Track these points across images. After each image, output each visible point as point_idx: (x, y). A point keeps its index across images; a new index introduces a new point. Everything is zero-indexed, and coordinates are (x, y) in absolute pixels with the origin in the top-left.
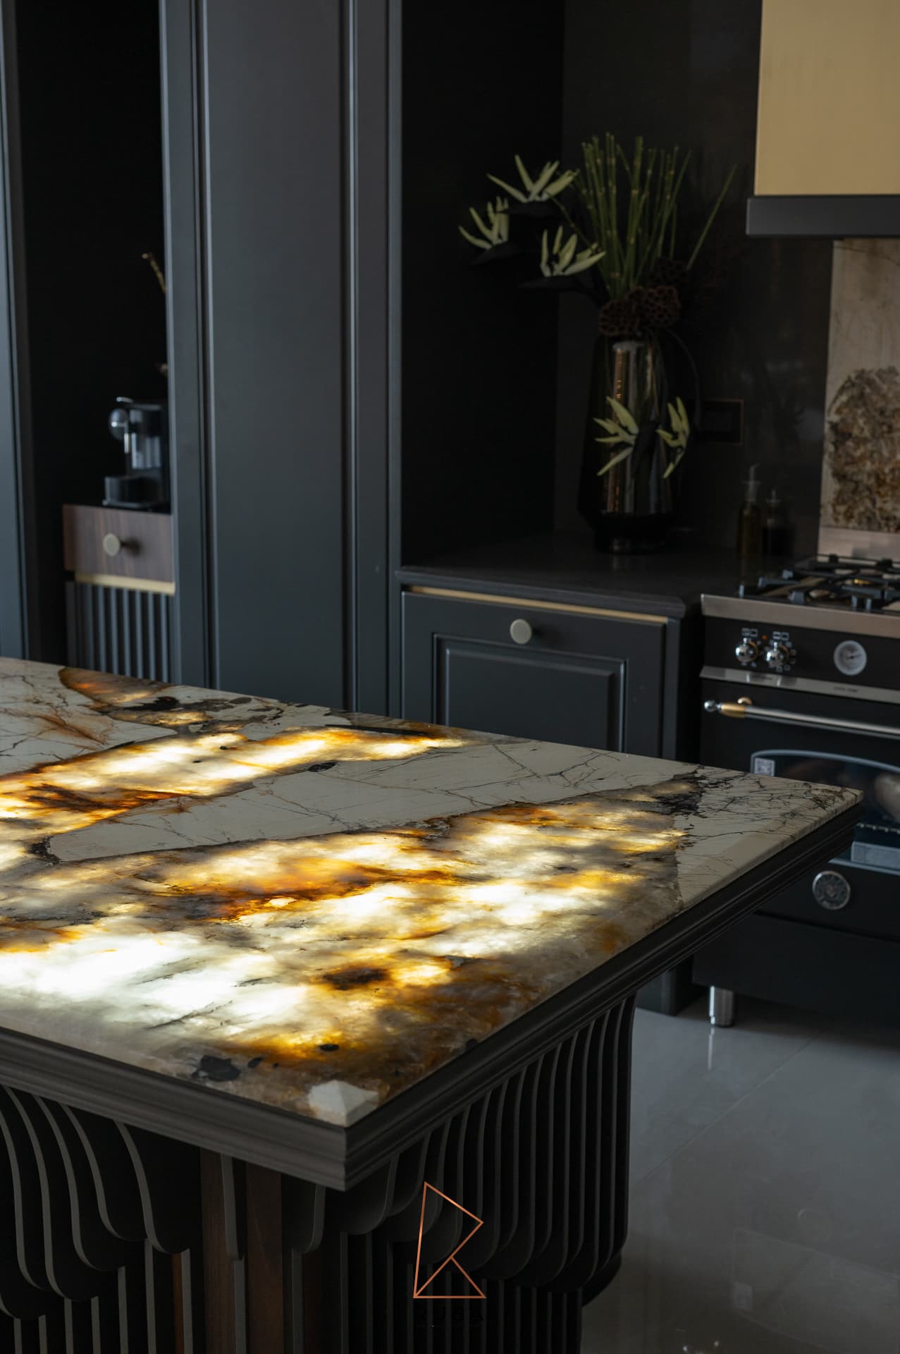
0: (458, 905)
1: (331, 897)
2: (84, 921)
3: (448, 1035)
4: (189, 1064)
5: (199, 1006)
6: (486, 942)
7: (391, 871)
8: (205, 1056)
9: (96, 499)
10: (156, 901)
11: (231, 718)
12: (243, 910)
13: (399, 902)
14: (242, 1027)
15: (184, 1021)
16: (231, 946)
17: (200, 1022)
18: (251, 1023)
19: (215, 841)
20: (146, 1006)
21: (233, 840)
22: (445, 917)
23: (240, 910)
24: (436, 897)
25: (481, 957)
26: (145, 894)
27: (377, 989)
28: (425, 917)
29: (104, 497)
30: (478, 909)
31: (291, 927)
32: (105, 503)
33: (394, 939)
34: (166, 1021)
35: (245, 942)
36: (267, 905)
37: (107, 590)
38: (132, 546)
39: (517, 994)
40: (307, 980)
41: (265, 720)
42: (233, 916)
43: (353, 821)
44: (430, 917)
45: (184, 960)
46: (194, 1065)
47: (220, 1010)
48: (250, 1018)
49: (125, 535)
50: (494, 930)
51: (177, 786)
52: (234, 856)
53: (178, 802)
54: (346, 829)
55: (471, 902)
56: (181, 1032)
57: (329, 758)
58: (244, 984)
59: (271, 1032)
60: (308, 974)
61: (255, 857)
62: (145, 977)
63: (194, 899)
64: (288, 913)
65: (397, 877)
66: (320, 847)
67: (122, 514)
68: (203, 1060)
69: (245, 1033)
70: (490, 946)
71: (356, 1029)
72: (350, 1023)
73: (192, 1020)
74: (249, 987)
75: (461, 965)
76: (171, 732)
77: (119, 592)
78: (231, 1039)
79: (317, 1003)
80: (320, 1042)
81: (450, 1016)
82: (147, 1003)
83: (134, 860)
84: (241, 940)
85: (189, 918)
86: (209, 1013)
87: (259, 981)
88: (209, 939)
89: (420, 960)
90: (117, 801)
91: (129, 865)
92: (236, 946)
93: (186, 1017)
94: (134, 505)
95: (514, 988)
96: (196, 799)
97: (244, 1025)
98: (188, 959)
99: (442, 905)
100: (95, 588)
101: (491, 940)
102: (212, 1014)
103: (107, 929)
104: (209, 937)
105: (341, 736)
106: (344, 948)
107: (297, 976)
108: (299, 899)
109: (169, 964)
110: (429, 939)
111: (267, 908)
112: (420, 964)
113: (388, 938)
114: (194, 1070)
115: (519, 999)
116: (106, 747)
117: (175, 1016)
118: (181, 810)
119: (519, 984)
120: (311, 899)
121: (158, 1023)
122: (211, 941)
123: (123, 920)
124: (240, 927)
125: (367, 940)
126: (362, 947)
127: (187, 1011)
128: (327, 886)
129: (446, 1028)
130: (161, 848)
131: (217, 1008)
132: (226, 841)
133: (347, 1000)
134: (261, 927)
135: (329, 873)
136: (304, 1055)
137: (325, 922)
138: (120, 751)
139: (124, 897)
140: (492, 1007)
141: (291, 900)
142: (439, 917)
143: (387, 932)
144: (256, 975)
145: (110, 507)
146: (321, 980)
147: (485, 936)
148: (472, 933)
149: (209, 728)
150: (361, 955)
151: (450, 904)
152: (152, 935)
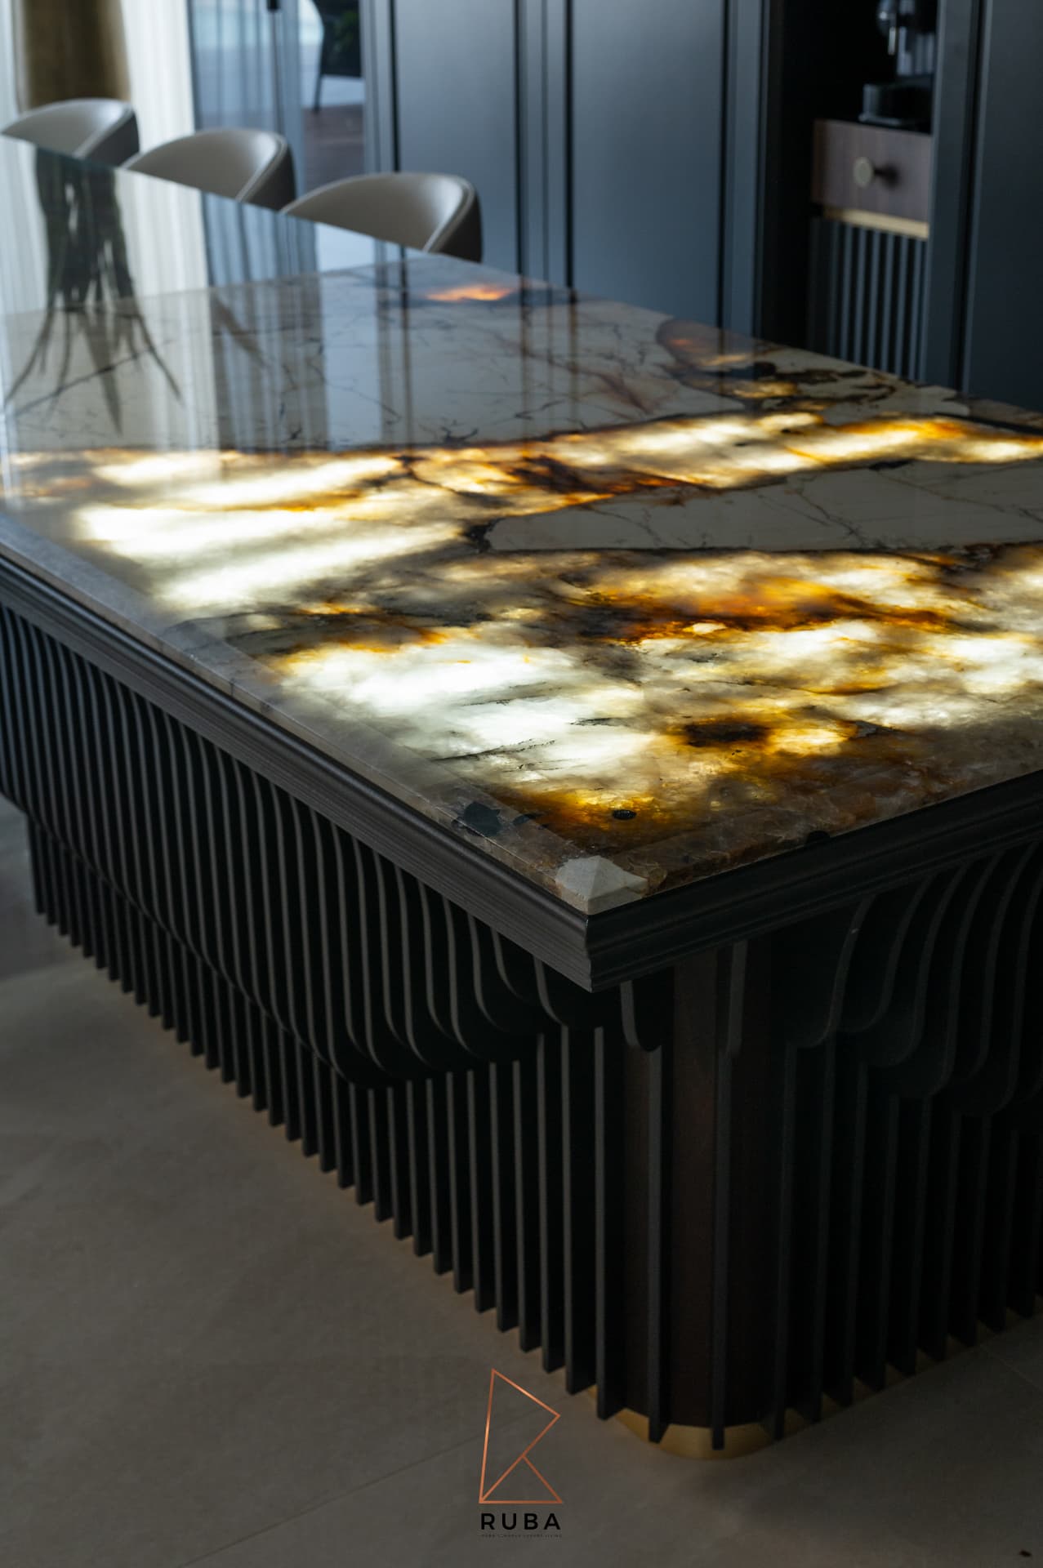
0: (924, 658)
1: (773, 630)
2: (462, 623)
3: (785, 821)
4: (453, 810)
5: (511, 741)
6: (922, 711)
7: (873, 605)
8: (475, 803)
9: (851, 112)
10: (561, 609)
11: (824, 395)
12: (653, 632)
13: (853, 645)
14: (542, 775)
15: (481, 757)
16: (605, 675)
17: (498, 761)
18: (555, 771)
19: (685, 543)
20: (453, 733)
21: (709, 545)
22: (898, 671)
23: (649, 633)
24: (904, 645)
25: (902, 729)
26: (558, 598)
27: (738, 751)
28: (870, 668)
29: (860, 110)
30: (946, 667)
31: (694, 660)
32: (864, 117)
33: (809, 691)
34: (462, 754)
35: (626, 671)
36: (687, 630)
37: (856, 230)
38: (888, 175)
39: (915, 783)
40: (663, 729)
41: (864, 401)
42: (636, 638)
43: (871, 535)
44: (877, 669)
45: (539, 684)
46: (457, 812)
47: (532, 751)
48: (559, 765)
49: (881, 162)
50: (946, 696)
51: (694, 472)
52: (696, 565)
53: (679, 492)
54: (857, 545)
55: (944, 657)
56: (468, 770)
57: (906, 455)
58: (583, 722)
59: (571, 786)
60: (670, 720)
61: (720, 569)
62: (478, 698)
63: (606, 612)
64: (704, 643)
65: (873, 614)
66: (807, 565)
67: (880, 133)
68: (469, 807)
69: (541, 782)
70: (924, 717)
71: (675, 797)
72: (673, 788)
73: (492, 757)
74: (589, 727)
75: (867, 735)
76: (740, 406)
77: (870, 233)
78: (519, 787)
79: (654, 758)
80: (619, 806)
81: (801, 798)
82: (456, 730)
83: (574, 557)
84: (624, 670)
85: (584, 634)
86: (518, 751)
87: (605, 722)
88: (587, 663)
89: (820, 722)
90: (609, 484)
91: (564, 562)
92: (612, 676)
93: (488, 753)
94: (894, 122)
95: (916, 774)
96: (705, 490)
97: (544, 772)
98: (544, 683)
99: (905, 656)
100: (843, 227)
101: (932, 709)
102: (521, 755)
103: (479, 636)
104: (589, 661)
105: (945, 428)
106: (740, 694)
107: (653, 722)
108: (730, 626)
109: (517, 687)
110: (852, 697)
111: (684, 633)
112: (817, 727)
113: (803, 689)
114: (455, 817)
115: (914, 789)
116: (646, 418)
117: (475, 750)
118: (676, 502)
119: (925, 770)
120: (746, 628)
121: (450, 755)
122: (586, 665)
123: (509, 627)
124: (634, 653)
125: (775, 688)
126: (761, 696)
127: (495, 744)
128: (778, 615)
129: (788, 812)
130: (617, 545)
131: (531, 747)
132: (698, 545)
133: (691, 759)
134: (659, 656)
135: (792, 599)
136: (587, 819)
137: (740, 659)
138: (660, 424)
139: (528, 600)
140: (869, 794)
141: (721, 626)
142: (886, 671)
143: (806, 682)
144: (606, 713)
145: (868, 123)
146: (680, 730)
147: (929, 703)
148: (915, 696)
149: (786, 405)
150: (751, 707)
151: (913, 656)
152: (526, 649)
